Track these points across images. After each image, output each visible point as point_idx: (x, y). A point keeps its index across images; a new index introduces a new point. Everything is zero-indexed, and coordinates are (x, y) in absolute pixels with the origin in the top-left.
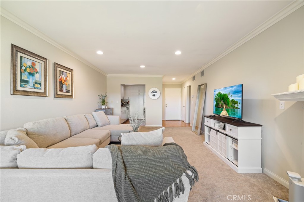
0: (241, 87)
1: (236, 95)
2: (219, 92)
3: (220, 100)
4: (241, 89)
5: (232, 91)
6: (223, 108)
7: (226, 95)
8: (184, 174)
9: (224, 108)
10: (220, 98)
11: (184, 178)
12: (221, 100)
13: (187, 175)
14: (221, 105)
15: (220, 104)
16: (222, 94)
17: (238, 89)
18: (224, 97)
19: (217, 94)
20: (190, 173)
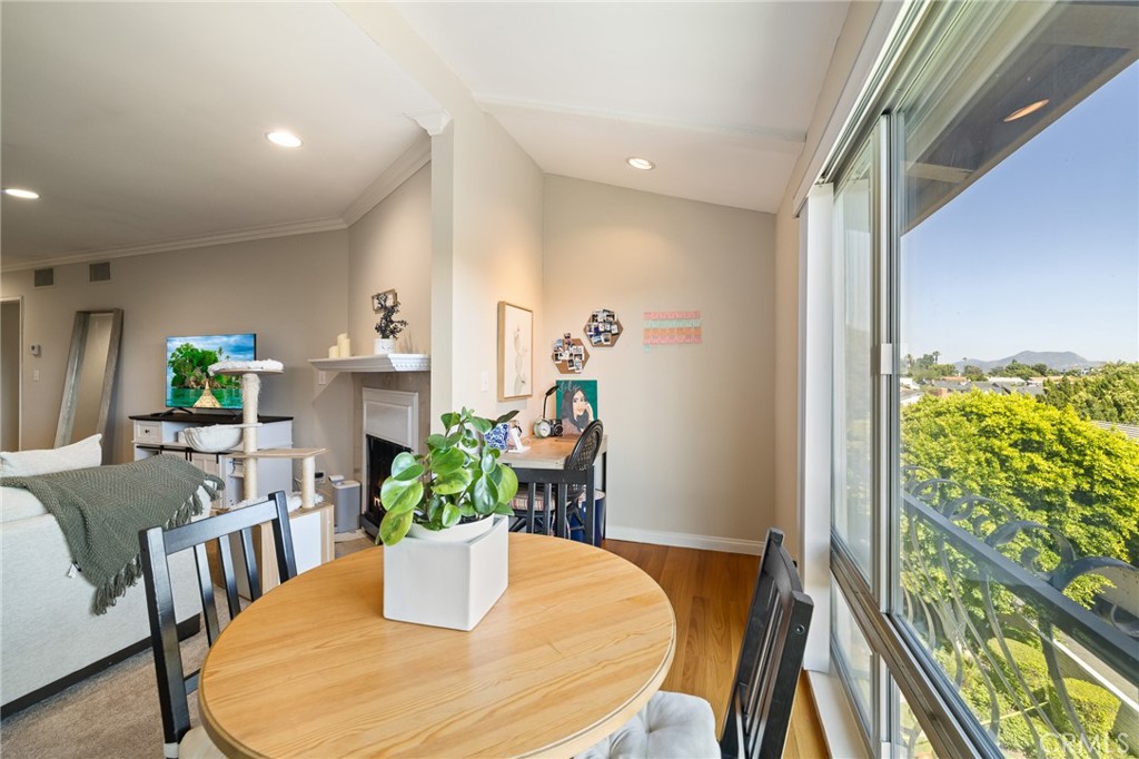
0: (253, 340)
1: (241, 356)
2: (187, 345)
3: (191, 367)
4: (252, 345)
5: (230, 346)
6: (203, 388)
7: (211, 353)
8: (201, 487)
9: (207, 387)
10: (191, 361)
11: (201, 492)
12: (194, 368)
13: (206, 488)
14: (195, 382)
15: (192, 378)
16: (197, 350)
17: (244, 341)
18: (204, 358)
19: (179, 350)
20: (210, 483)
